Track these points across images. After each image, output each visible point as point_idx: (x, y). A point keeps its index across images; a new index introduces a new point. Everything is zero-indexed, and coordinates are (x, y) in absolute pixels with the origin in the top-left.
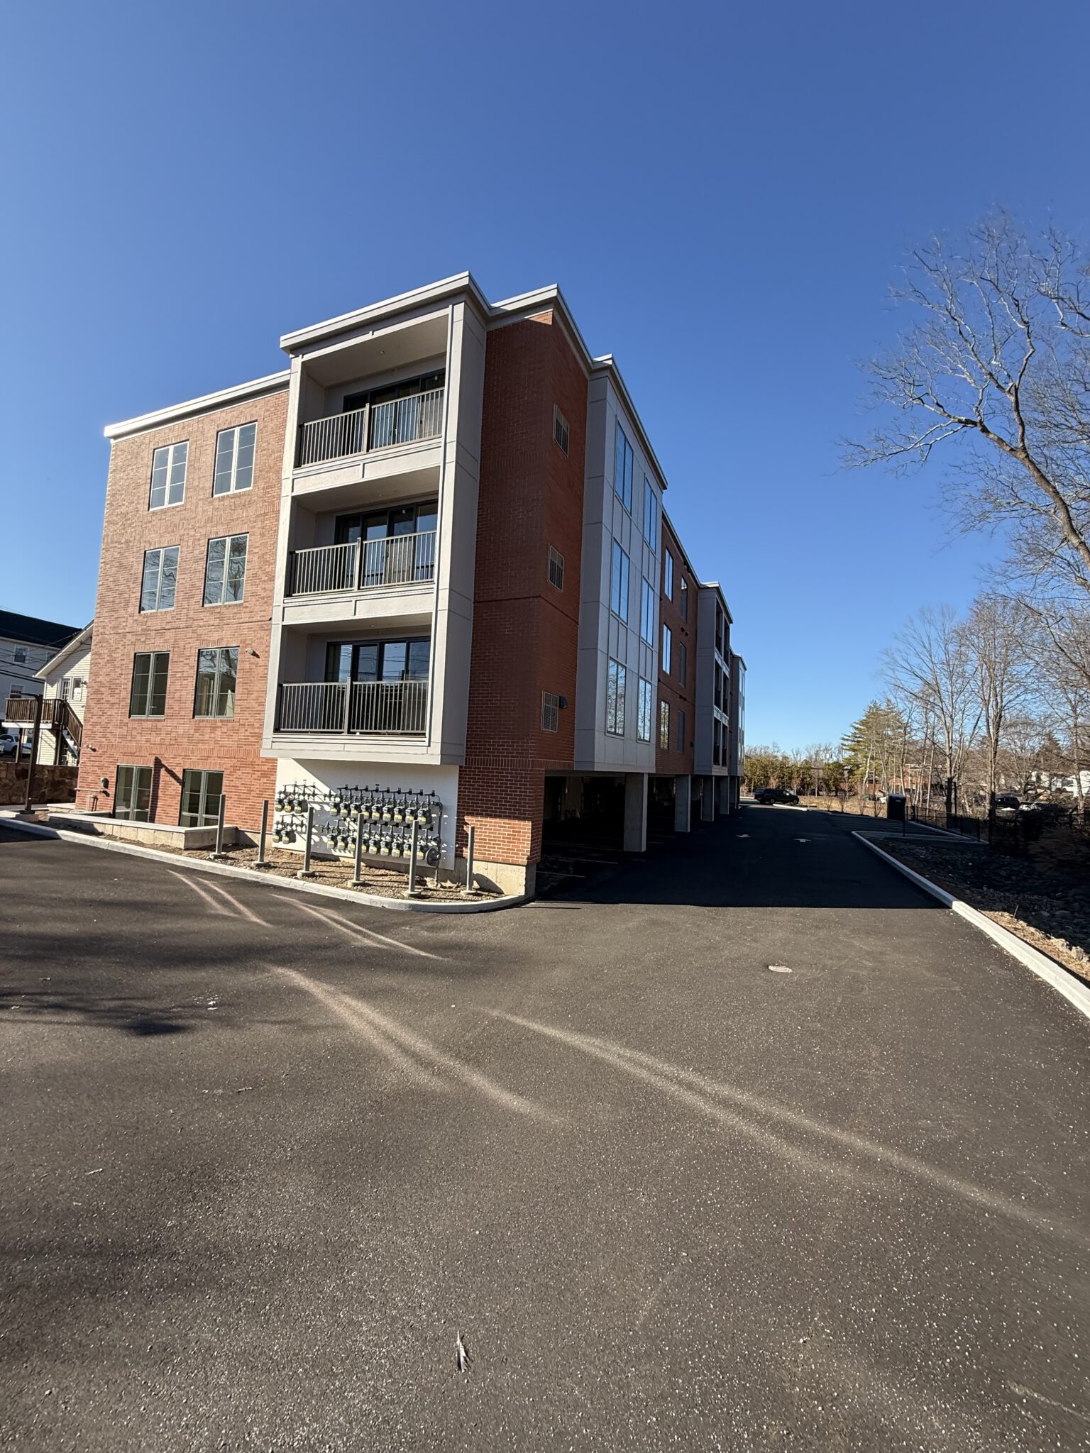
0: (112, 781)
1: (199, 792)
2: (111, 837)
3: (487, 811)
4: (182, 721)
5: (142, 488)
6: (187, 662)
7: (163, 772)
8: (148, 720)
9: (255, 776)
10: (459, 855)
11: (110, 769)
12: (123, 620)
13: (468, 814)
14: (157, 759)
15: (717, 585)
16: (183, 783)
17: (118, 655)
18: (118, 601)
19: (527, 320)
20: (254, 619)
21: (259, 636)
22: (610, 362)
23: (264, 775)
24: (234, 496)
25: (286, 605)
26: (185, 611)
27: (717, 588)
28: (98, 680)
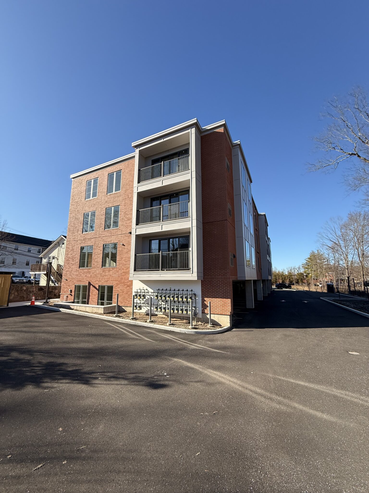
0: (73, 290)
1: (104, 293)
2: (76, 310)
3: (213, 296)
4: (98, 269)
5: (83, 193)
6: (99, 249)
7: (91, 286)
8: (86, 269)
9: (125, 287)
10: (203, 312)
11: (72, 286)
12: (77, 236)
13: (206, 297)
14: (89, 282)
15: (265, 214)
16: (98, 290)
17: (75, 248)
18: (75, 230)
19: (215, 131)
20: (123, 233)
21: (125, 239)
22: (239, 143)
23: (128, 286)
24: (115, 194)
25: (137, 228)
26: (98, 232)
27: (265, 215)
28: (68, 256)
